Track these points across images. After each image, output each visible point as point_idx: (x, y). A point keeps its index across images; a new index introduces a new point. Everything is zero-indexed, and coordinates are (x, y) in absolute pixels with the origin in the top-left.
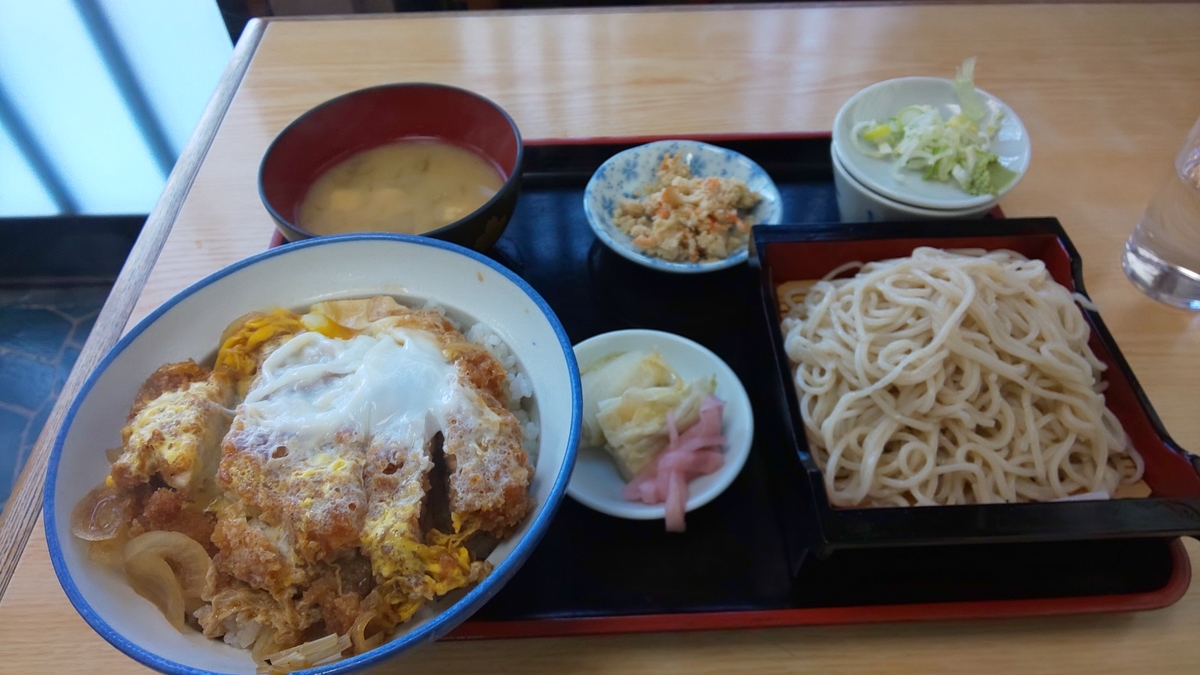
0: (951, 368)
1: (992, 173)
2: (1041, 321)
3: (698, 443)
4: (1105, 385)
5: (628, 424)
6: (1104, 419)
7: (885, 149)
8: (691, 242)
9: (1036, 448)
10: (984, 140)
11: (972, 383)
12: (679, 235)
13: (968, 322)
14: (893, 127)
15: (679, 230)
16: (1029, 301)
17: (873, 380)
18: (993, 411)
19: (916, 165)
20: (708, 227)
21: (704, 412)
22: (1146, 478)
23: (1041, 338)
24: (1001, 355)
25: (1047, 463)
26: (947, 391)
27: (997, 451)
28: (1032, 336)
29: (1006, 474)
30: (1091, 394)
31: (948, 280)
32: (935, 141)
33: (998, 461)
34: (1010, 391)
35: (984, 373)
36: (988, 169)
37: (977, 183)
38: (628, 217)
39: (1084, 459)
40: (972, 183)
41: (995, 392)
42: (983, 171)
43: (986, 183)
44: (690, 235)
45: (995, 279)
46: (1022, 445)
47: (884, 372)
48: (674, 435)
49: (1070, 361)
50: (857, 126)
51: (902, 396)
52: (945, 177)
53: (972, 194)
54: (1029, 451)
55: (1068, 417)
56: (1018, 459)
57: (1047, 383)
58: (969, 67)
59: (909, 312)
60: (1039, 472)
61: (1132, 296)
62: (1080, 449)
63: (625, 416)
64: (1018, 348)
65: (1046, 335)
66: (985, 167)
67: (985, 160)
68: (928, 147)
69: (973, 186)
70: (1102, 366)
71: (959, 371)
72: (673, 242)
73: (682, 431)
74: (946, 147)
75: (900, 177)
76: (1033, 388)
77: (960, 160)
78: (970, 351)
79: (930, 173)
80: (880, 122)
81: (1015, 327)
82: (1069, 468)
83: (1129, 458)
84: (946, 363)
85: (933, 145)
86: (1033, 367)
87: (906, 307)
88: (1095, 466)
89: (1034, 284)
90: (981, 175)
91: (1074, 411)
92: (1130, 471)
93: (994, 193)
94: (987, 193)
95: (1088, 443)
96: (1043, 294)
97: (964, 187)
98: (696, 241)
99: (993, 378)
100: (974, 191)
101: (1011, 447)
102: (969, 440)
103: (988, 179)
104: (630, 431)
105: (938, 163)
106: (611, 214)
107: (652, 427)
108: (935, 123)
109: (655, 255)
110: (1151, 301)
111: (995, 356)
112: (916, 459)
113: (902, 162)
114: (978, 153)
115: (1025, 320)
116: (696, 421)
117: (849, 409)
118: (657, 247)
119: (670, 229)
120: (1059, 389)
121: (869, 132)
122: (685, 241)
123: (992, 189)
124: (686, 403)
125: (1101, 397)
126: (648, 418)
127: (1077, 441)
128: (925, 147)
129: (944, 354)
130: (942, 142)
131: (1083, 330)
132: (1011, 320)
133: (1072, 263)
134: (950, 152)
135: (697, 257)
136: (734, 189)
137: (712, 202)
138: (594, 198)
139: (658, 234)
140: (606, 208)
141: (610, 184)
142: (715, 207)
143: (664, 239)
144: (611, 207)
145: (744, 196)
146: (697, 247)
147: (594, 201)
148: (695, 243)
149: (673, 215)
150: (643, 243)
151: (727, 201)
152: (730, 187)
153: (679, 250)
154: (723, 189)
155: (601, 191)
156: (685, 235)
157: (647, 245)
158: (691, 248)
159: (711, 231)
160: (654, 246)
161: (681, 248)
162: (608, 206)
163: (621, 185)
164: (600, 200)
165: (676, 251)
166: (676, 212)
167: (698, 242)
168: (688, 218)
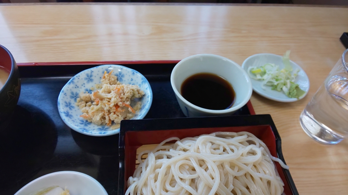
1: (297, 91)
7: (259, 77)
8: (107, 117)
10: (293, 78)
12: (101, 114)
14: (262, 70)
15: (102, 111)
19: (269, 84)
32: (277, 77)
36: (295, 89)
37: (291, 94)
38: (83, 102)
40: (290, 93)
42: (294, 90)
43: (295, 94)
44: (106, 114)
50: (250, 68)
52: (279, 90)
53: (289, 97)
58: (288, 53)
66: (295, 88)
67: (294, 86)
68: (274, 78)
69: (290, 94)
72: (97, 118)
74: (281, 79)
75: (264, 88)
77: (285, 84)
79: (274, 87)
80: (258, 68)
85: (276, 78)
90: (293, 91)
93: (298, 98)
94: (295, 98)
97: (287, 94)
98: (109, 117)
100: (290, 96)
103: (296, 93)
105: (278, 84)
108: (277, 70)
109: (91, 122)
113: (265, 82)
114: (291, 82)
118: (92, 119)
119: (98, 110)
121: (254, 70)
122: (104, 116)
123: (297, 96)
128: (273, 78)
130: (279, 78)
133: (277, 141)
134: (282, 81)
135: (110, 124)
136: (130, 91)
137: (117, 99)
138: (65, 94)
139: (91, 113)
140: (73, 97)
141: (76, 85)
142: (118, 101)
143: (94, 116)
144: (76, 96)
145: (135, 94)
146: (110, 120)
147: (64, 96)
148: (108, 118)
149: (100, 104)
150: (85, 117)
151: (125, 97)
152: (128, 90)
153: (102, 121)
154: (125, 91)
155: (71, 90)
156: (104, 114)
157: (87, 118)
158: (107, 120)
159: (116, 113)
160: (90, 118)
161: (102, 119)
162: (75, 96)
163: (84, 85)
164: (69, 94)
165: (100, 121)
166: (101, 102)
167: (110, 117)
168: (105, 106)
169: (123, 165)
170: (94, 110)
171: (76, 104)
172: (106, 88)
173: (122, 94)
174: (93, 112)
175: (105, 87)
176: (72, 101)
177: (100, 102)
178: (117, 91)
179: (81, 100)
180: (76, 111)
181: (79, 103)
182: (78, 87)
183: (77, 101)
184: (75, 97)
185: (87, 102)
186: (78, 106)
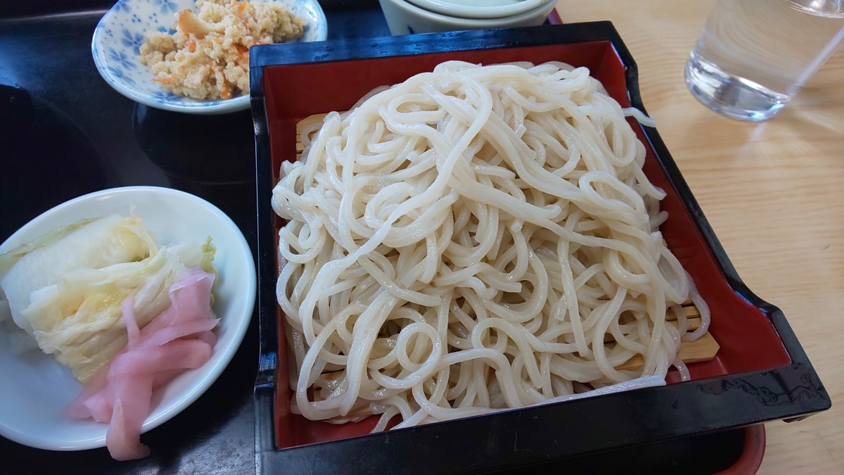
0: (464, 218)
2: (584, 143)
3: (166, 335)
4: (664, 216)
5: (69, 320)
6: (662, 262)
8: (219, 76)
9: (575, 315)
11: (489, 235)
12: (202, 69)
13: (486, 151)
15: (204, 63)
16: (570, 120)
17: (359, 241)
18: (520, 270)
20: (235, 58)
21: (176, 292)
22: (712, 329)
23: (582, 167)
24: (529, 193)
25: (588, 332)
26: (457, 249)
27: (525, 323)
28: (571, 164)
29: (537, 354)
30: (643, 235)
31: (464, 97)
33: (525, 338)
34: (542, 240)
35: (505, 222)
38: (156, 52)
39: (638, 317)
41: (521, 245)
44: (216, 69)
45: (526, 94)
46: (558, 312)
47: (373, 230)
48: (133, 328)
49: (618, 196)
51: (401, 259)
54: (567, 319)
55: (616, 269)
56: (554, 331)
57: (589, 226)
59: (410, 145)
60: (580, 345)
61: (693, 111)
62: (632, 306)
63: (68, 308)
64: (551, 183)
65: (588, 161)
70: (659, 194)
71: (474, 220)
72: (195, 79)
73: (145, 323)
76: (571, 235)
78: (486, 192)
81: (550, 152)
82: (618, 334)
83: (692, 304)
84: (455, 212)
86: (571, 206)
87: (408, 138)
88: (651, 325)
89: (577, 98)
91: (623, 260)
92: (693, 323)
95: (642, 298)
96: (586, 109)
98: (224, 75)
99: (516, 227)
101: (545, 314)
102: (490, 315)
104: (71, 328)
106: (137, 51)
107: (103, 320)
109: (182, 96)
110: (713, 114)
111: (522, 195)
112: (420, 347)
115: (562, 143)
116: (166, 307)
117: (339, 280)
118: (181, 85)
119: (194, 63)
120: (604, 233)
122: (212, 76)
124: (152, 281)
125: (658, 235)
126: (100, 306)
127: (628, 296)
129: (451, 199)
131: (636, 150)
132: (545, 146)
133: (627, 72)
135: (229, 94)
136: (270, 13)
137: (238, 28)
138: (109, 32)
139: (179, 69)
140: (131, 44)
141: (135, 16)
142: (241, 33)
143: (186, 75)
144: (138, 43)
145: (282, 21)
146: (226, 82)
147: (108, 36)
148: (223, 78)
149: (198, 46)
150: (164, 81)
151: (260, 28)
152: (265, 11)
153: (206, 87)
154: (257, 13)
155: (122, 25)
156: (211, 69)
157: (169, 83)
158: (219, 84)
159: (240, 63)
160: (177, 84)
161: (209, 84)
162: (134, 42)
163: (154, 18)
164: (119, 35)
165: (204, 88)
166: (200, 43)
167: (226, 76)
168: (212, 48)
169: (263, 128)
170: (185, 62)
171: (141, 57)
172: (210, 11)
173: (251, 20)
174: (182, 67)
175: (208, 10)
176: (129, 52)
177: (197, 42)
178: (237, 9)
179: (153, 48)
180: (140, 73)
181: (147, 56)
182: (139, 20)
183: (141, 52)
184: (136, 43)
185: (165, 54)
186: (146, 64)
